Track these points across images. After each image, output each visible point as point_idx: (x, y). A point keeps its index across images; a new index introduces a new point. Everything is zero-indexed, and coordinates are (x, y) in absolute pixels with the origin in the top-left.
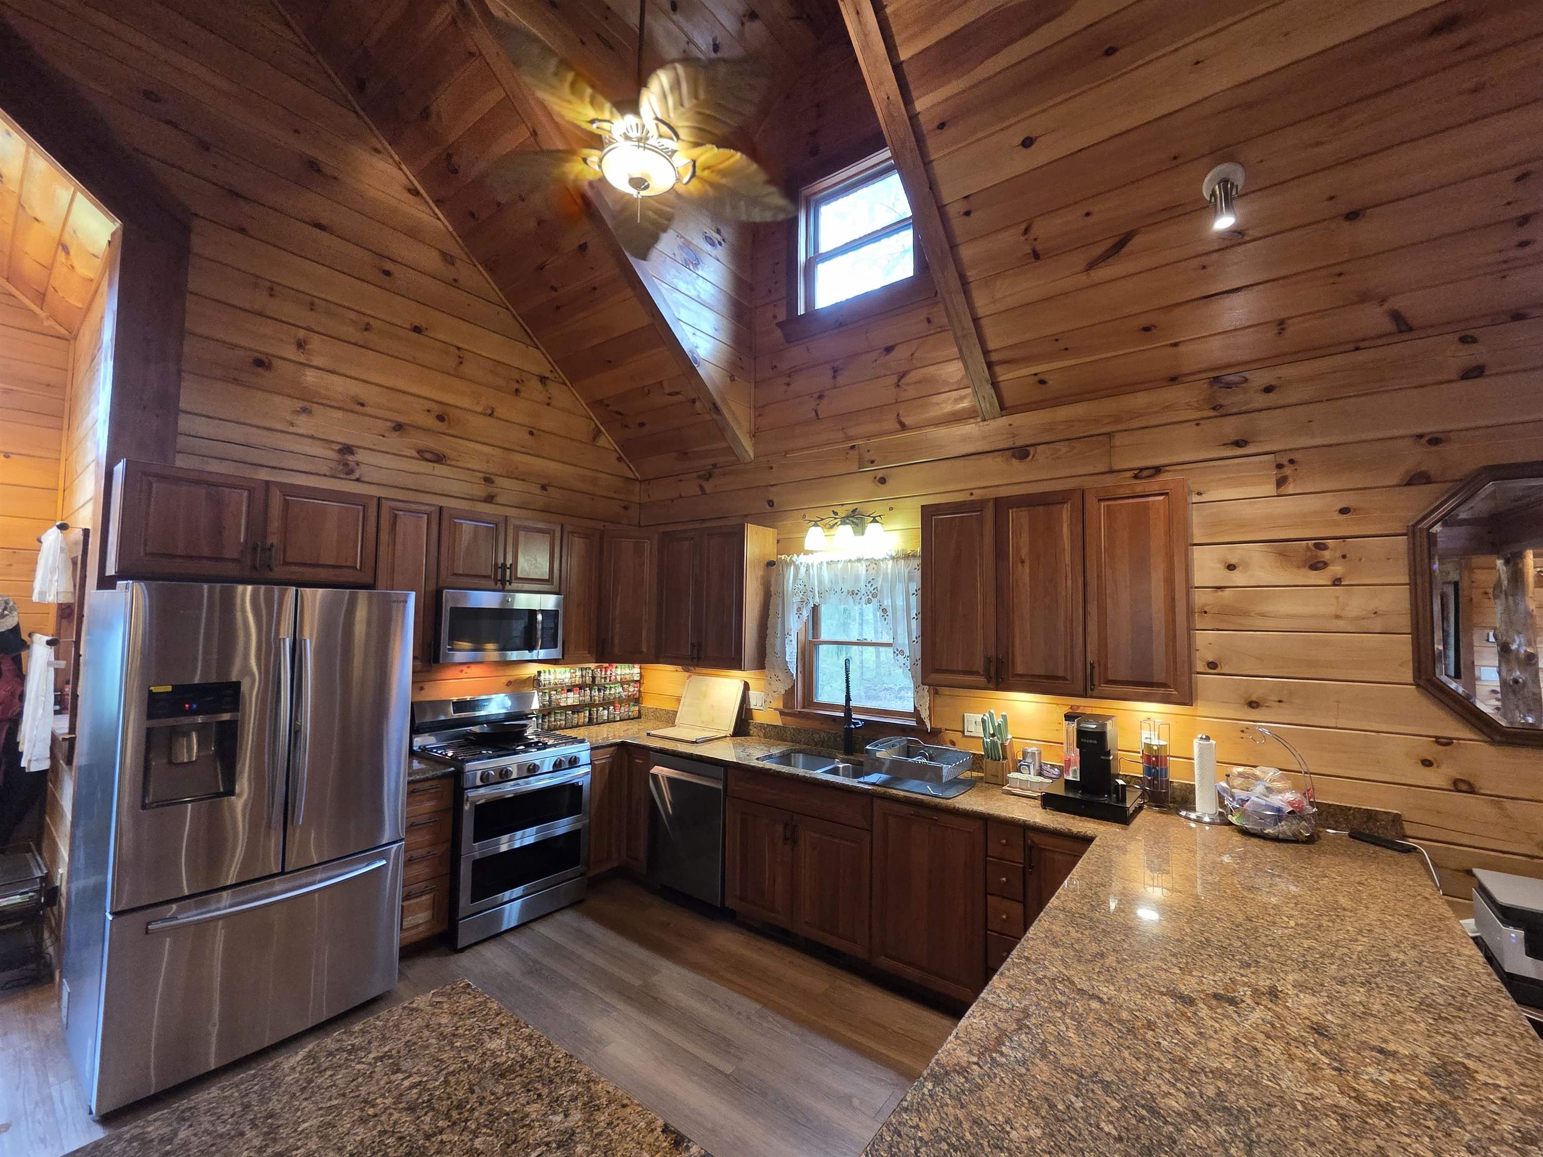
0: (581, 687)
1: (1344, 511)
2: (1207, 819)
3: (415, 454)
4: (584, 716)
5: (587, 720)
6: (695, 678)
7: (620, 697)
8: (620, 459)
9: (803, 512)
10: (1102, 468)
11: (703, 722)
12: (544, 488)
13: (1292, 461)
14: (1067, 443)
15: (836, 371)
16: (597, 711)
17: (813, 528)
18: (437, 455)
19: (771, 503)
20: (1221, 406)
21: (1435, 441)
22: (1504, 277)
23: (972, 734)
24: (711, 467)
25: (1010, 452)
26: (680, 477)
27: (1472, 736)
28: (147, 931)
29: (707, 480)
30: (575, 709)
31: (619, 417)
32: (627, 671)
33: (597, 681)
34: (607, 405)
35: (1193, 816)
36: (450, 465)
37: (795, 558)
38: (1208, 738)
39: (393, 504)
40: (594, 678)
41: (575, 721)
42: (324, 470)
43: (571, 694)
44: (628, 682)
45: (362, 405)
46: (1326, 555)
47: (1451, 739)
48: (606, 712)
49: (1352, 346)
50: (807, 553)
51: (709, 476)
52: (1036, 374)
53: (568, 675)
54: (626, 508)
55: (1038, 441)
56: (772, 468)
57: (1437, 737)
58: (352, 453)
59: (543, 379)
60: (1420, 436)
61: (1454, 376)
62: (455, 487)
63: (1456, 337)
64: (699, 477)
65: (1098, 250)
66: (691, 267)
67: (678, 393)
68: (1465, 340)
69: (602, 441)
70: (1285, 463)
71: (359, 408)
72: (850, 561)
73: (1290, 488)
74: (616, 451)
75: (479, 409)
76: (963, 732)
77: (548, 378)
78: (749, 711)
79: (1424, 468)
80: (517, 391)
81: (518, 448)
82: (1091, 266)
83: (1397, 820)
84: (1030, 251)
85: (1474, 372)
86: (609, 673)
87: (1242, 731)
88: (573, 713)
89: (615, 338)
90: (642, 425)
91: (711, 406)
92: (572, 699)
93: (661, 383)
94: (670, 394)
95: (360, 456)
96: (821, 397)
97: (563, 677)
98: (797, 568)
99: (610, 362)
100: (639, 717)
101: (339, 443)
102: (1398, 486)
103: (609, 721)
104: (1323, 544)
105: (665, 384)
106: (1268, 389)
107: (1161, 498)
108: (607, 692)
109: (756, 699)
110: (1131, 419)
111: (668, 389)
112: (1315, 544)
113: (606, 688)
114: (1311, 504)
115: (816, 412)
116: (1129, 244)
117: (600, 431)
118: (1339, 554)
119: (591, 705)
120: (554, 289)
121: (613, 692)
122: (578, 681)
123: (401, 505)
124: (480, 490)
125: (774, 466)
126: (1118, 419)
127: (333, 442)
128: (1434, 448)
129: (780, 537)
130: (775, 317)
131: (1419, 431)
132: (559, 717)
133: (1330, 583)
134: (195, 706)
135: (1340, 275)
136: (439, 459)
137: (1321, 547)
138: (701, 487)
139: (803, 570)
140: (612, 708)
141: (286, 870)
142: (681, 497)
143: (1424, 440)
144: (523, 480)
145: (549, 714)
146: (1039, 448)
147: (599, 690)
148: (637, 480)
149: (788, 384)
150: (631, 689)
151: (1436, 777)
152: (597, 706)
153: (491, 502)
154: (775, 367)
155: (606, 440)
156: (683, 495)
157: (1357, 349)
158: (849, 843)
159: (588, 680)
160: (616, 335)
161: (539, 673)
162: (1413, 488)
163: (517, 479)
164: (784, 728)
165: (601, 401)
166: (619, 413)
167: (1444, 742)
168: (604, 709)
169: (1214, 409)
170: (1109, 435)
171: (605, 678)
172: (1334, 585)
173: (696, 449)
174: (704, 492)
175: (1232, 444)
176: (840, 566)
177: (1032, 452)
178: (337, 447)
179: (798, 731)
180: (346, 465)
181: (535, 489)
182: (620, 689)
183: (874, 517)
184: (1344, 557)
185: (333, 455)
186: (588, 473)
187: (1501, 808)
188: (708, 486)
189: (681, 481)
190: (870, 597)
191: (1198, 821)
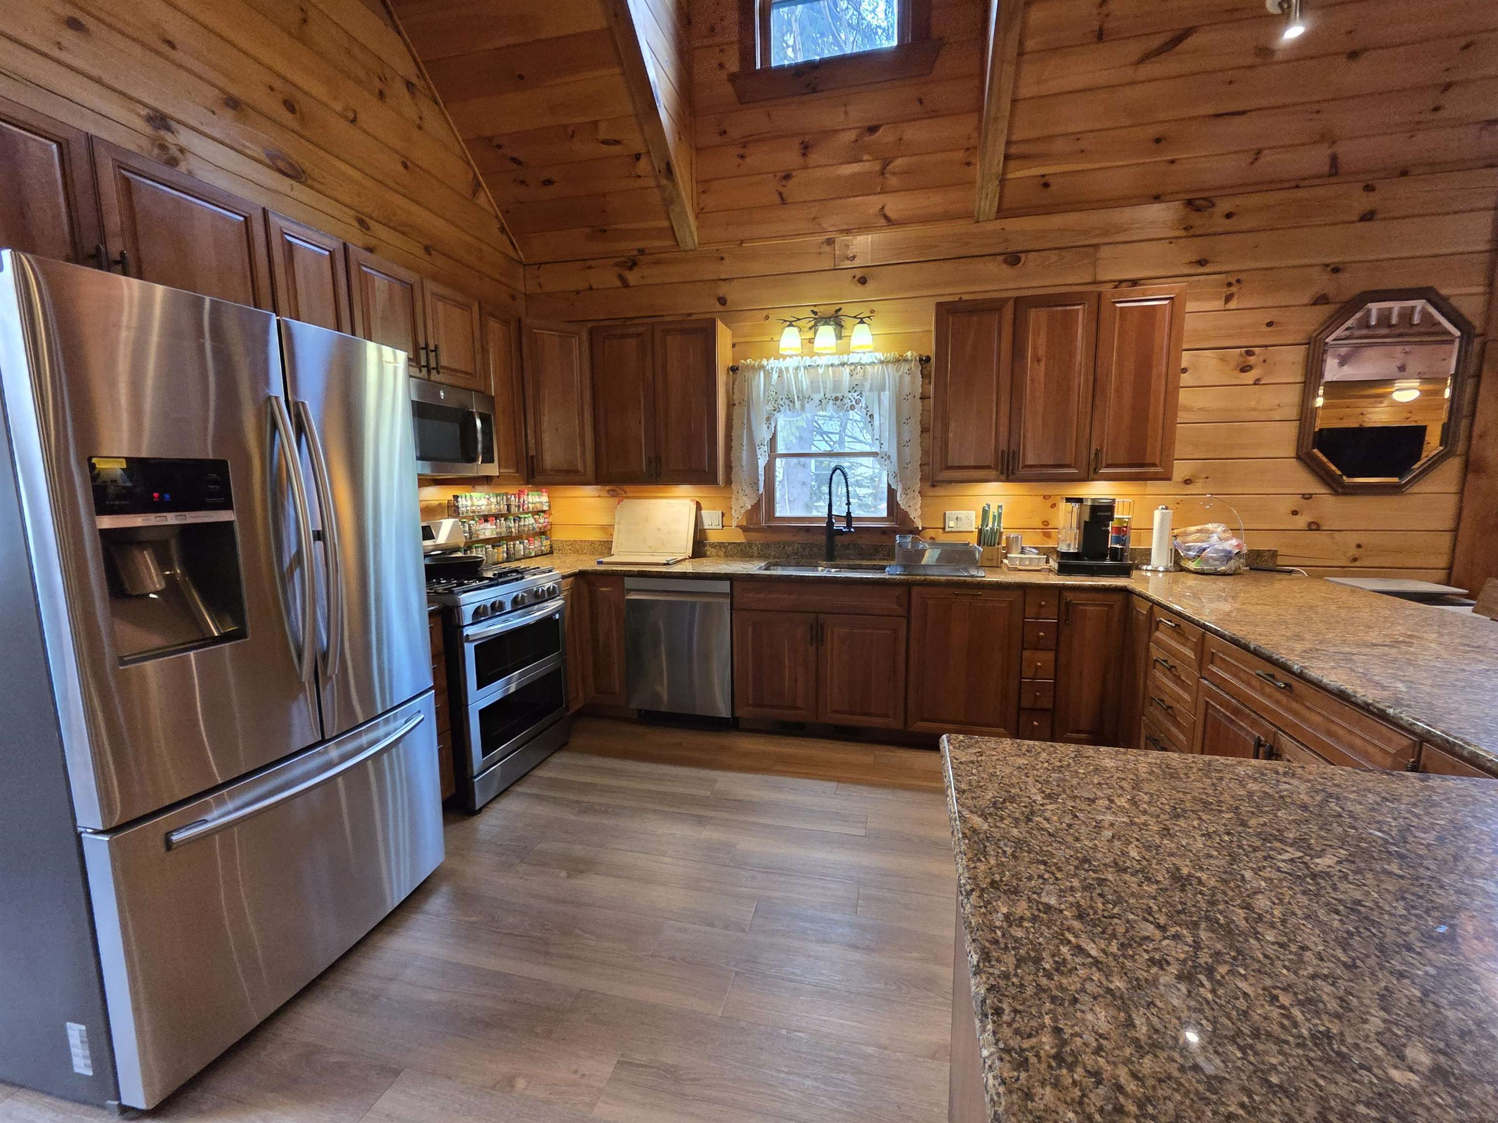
0: (497, 517)
1: (1270, 324)
2: (1161, 569)
3: (263, 157)
6: (627, 502)
7: (534, 529)
8: (502, 230)
9: (765, 313)
10: (1088, 279)
11: (650, 547)
12: (428, 250)
13: (1238, 281)
14: (1057, 251)
15: (806, 148)
16: (514, 545)
17: (787, 329)
18: (294, 167)
19: (722, 301)
20: (1191, 227)
21: (1336, 270)
22: (1412, 136)
23: (952, 530)
24: (635, 253)
25: (1001, 258)
26: (589, 263)
27: (1323, 491)
28: (169, 845)
29: (631, 268)
30: (494, 543)
31: (514, 166)
32: (537, 499)
33: (512, 510)
34: (499, 147)
35: (1149, 568)
36: (311, 187)
37: (765, 362)
38: (1167, 508)
39: (284, 224)
40: (508, 506)
43: (488, 525)
44: (539, 512)
45: (171, 45)
46: (1252, 360)
47: (1311, 494)
48: (522, 546)
49: (1294, 184)
50: (778, 356)
51: (632, 264)
52: (1043, 176)
53: (484, 501)
55: (1029, 248)
56: (722, 258)
57: (1303, 494)
58: (169, 129)
59: (411, 87)
60: (1327, 265)
61: (1355, 219)
63: (1361, 185)
64: (617, 265)
65: (1157, 42)
67: (617, 142)
68: (1369, 188)
69: (482, 200)
70: (1234, 282)
71: (166, 49)
72: (832, 365)
73: (1233, 305)
74: (497, 217)
75: (338, 107)
76: (944, 529)
77: (416, 87)
78: (703, 531)
79: (1326, 292)
80: (381, 93)
81: (392, 184)
82: (1144, 59)
83: (1274, 554)
84: (1097, 28)
85: (1368, 216)
86: (522, 500)
88: (493, 547)
89: (539, 40)
90: (548, 182)
91: (663, 166)
92: (489, 530)
93: (595, 123)
94: (605, 142)
95: (182, 137)
96: (787, 177)
97: (480, 503)
98: (768, 374)
99: (521, 77)
100: (552, 552)
101: (146, 105)
102: (1307, 305)
104: (1252, 351)
105: (603, 126)
106: (1229, 216)
107: (1166, 302)
108: (522, 523)
109: (711, 519)
110: (1117, 233)
111: (602, 136)
112: (1247, 351)
113: (520, 518)
114: (1249, 318)
115: (780, 194)
116: (1185, 42)
117: (479, 185)
118: (1261, 359)
119: (508, 538)
121: (526, 523)
122: (494, 509)
123: (294, 228)
125: (725, 255)
126: (1106, 232)
127: (139, 102)
128: (1335, 276)
129: (735, 341)
130: (721, 66)
131: (1326, 260)
132: (479, 552)
133: (1252, 383)
134: (167, 496)
135: (1318, 112)
136: (297, 173)
137: (1249, 353)
138: (621, 278)
139: (775, 376)
140: (527, 541)
141: (327, 737)
142: (591, 289)
143: (1329, 269)
144: (404, 233)
145: (470, 548)
146: (1032, 255)
147: (514, 521)
148: (521, 263)
149: (742, 157)
150: (542, 521)
151: (1301, 521)
152: (514, 539)
154: (725, 132)
155: (486, 202)
156: (595, 287)
157: (1297, 187)
158: (883, 632)
159: (504, 509)
160: (543, 36)
161: (456, 497)
162: (1318, 307)
163: (395, 229)
164: (750, 544)
165: (490, 139)
166: (514, 160)
167: (1307, 497)
168: (520, 543)
169: (1185, 229)
170: (1095, 246)
171: (519, 507)
172: (1255, 384)
173: (623, 226)
174: (626, 285)
175: (1198, 262)
176: (821, 371)
177: (1023, 259)
178: (144, 112)
179: (767, 545)
180: (163, 147)
182: (532, 521)
183: (862, 319)
184: (1264, 361)
187: (1333, 538)
188: (632, 277)
189: (589, 268)
190: (854, 403)
191: (1155, 571)
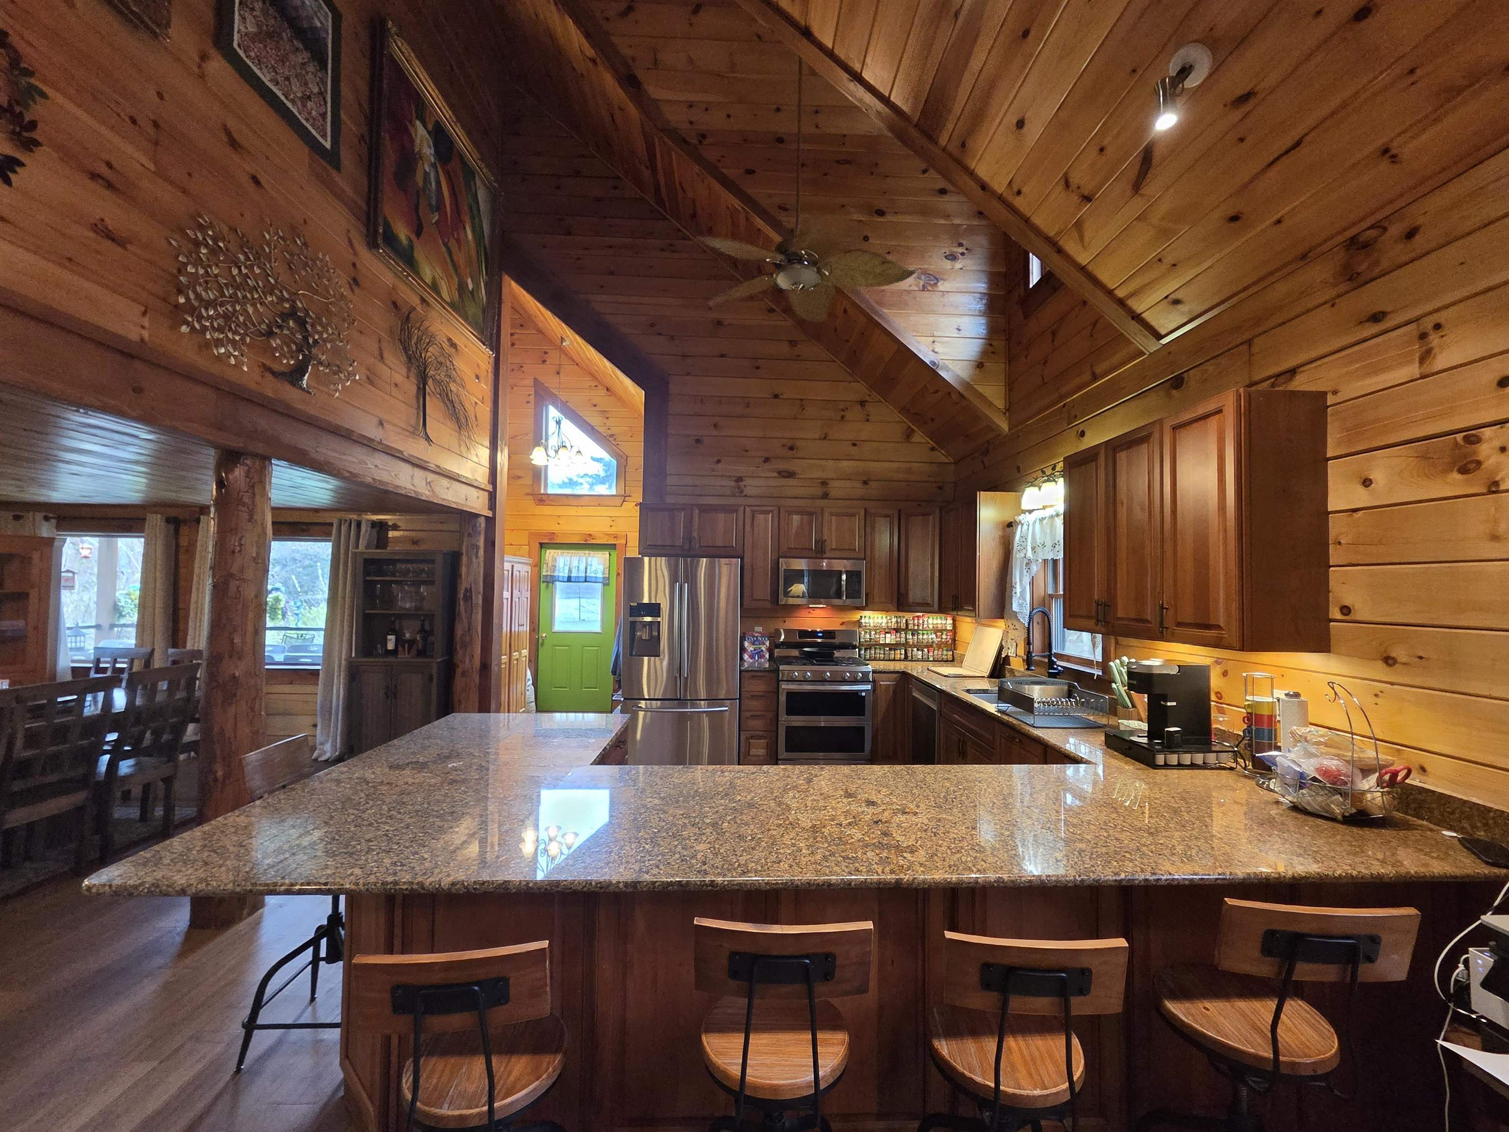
1: (1502, 382)
3: (776, 475)
4: (900, 653)
5: (903, 657)
7: (934, 642)
8: (933, 449)
10: (1242, 383)
11: (976, 665)
12: (865, 483)
13: (1437, 326)
14: (1213, 361)
16: (912, 651)
17: (1029, 489)
18: (789, 472)
19: (1019, 469)
20: (1357, 273)
25: (1169, 384)
26: (973, 456)
29: (986, 455)
30: (893, 647)
31: (919, 417)
32: (939, 621)
33: (911, 627)
36: (797, 478)
37: (1021, 517)
38: (1296, 695)
39: (753, 508)
40: (907, 624)
41: (892, 656)
42: (728, 493)
43: (888, 635)
44: (941, 631)
45: (747, 451)
46: (1480, 450)
48: (920, 653)
50: (1026, 512)
52: (1166, 297)
53: (885, 621)
54: (940, 488)
55: (1190, 365)
56: (1019, 436)
58: (742, 481)
59: (862, 403)
62: (801, 491)
64: (981, 454)
66: (930, 288)
67: (938, 391)
69: (916, 438)
70: (1429, 330)
71: (745, 453)
72: (1052, 516)
73: (1435, 364)
74: (929, 443)
75: (817, 436)
77: (867, 401)
78: (1008, 657)
80: (843, 417)
81: (845, 457)
82: (1138, 186)
84: (1081, 199)
86: (921, 622)
87: (1376, 695)
88: (891, 649)
89: (888, 362)
90: (933, 420)
92: (890, 639)
93: (925, 386)
94: (934, 393)
95: (748, 482)
96: (1045, 362)
97: (880, 621)
100: (953, 660)
101: (736, 476)
103: (923, 660)
104: (1473, 435)
105: (928, 386)
106: (1410, 235)
108: (921, 637)
110: (1271, 316)
111: (931, 390)
112: (1465, 437)
113: (919, 633)
115: (1043, 377)
116: (1153, 156)
117: (913, 430)
118: (1496, 447)
119: (906, 645)
120: (848, 341)
121: (925, 637)
122: (894, 626)
123: (757, 508)
124: (819, 491)
125: (1020, 434)
126: (1254, 322)
127: (733, 476)
130: (1019, 296)
132: (878, 651)
133: (1485, 491)
136: (790, 475)
137: (1471, 440)
140: (926, 650)
144: (850, 479)
145: (870, 649)
146: (1191, 372)
147: (913, 635)
148: (951, 463)
149: (1027, 357)
150: (945, 637)
152: (911, 646)
153: (826, 498)
154: (1020, 342)
155: (919, 437)
159: (903, 626)
160: (887, 360)
161: (861, 617)
163: (845, 479)
166: (917, 414)
168: (918, 650)
169: (1349, 280)
170: (1250, 341)
171: (918, 625)
172: (1488, 492)
173: (972, 431)
174: (984, 466)
175: (1368, 321)
177: (1186, 380)
181: (859, 485)
182: (934, 636)
184: (1502, 447)
185: (733, 484)
186: (904, 465)
189: (973, 459)
